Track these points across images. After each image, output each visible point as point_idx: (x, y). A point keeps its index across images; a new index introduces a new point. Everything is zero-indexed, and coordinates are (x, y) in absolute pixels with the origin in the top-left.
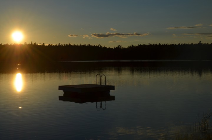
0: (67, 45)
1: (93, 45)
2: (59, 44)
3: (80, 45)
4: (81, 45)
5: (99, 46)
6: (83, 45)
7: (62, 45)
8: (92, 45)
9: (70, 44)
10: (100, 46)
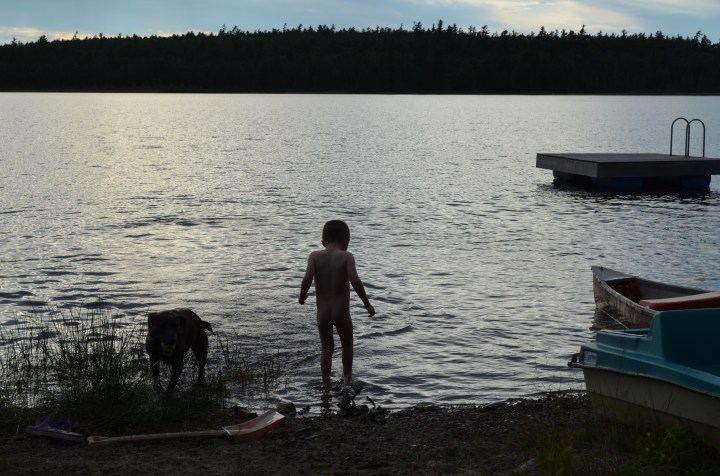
0: (572, 32)
1: (676, 36)
2: (543, 28)
3: (621, 34)
4: (628, 35)
5: (696, 40)
6: (635, 36)
7: (552, 33)
8: (670, 37)
9: (582, 31)
10: (700, 40)
